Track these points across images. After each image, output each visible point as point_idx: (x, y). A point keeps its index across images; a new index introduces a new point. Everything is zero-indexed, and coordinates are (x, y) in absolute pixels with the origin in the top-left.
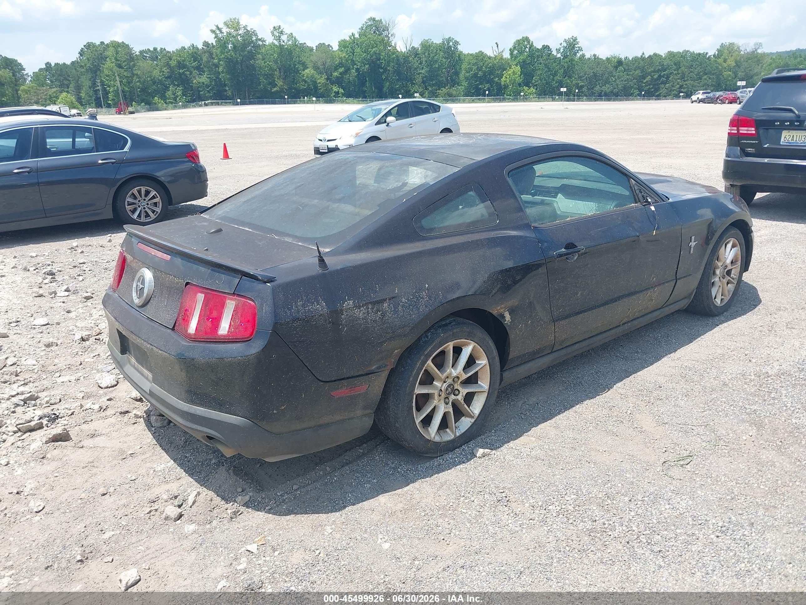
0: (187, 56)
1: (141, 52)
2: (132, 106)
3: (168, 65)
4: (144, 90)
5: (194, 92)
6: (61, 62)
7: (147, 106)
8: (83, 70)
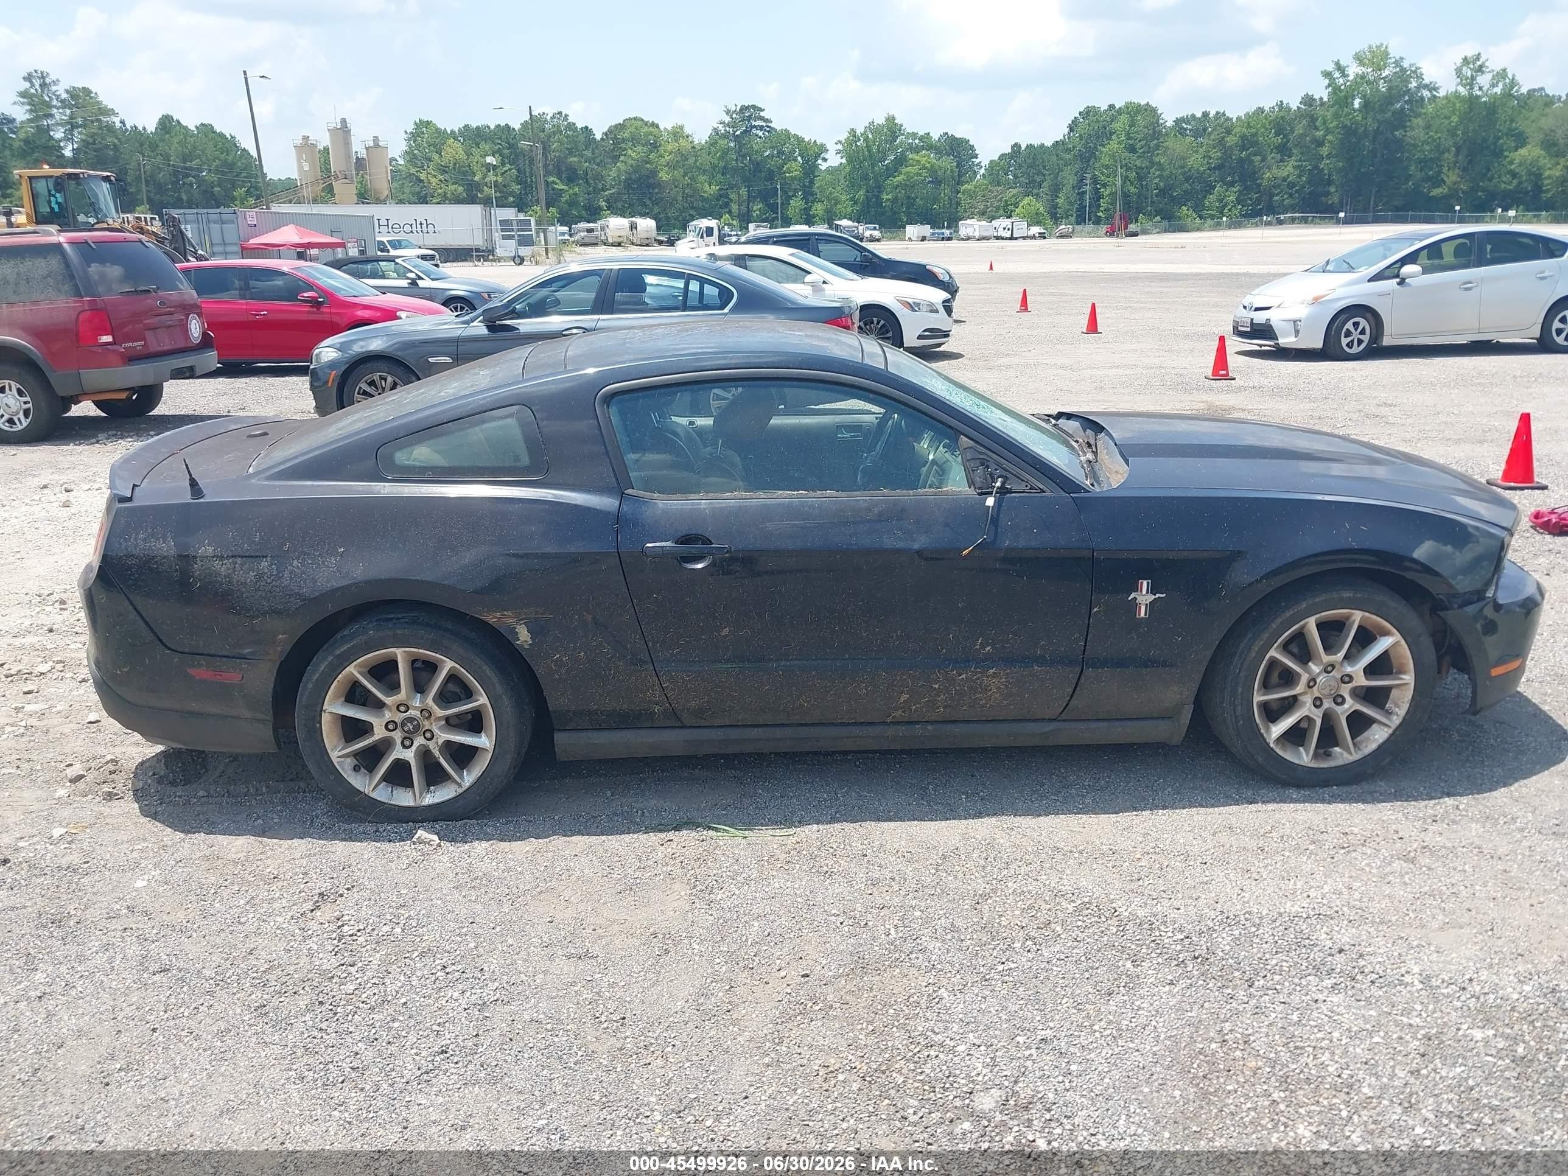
0: (1264, 126)
1: (1178, 121)
2: (1137, 221)
3: (1221, 142)
4: (1163, 192)
5: (1261, 197)
6: (1036, 143)
7: (1166, 223)
8: (1068, 157)
